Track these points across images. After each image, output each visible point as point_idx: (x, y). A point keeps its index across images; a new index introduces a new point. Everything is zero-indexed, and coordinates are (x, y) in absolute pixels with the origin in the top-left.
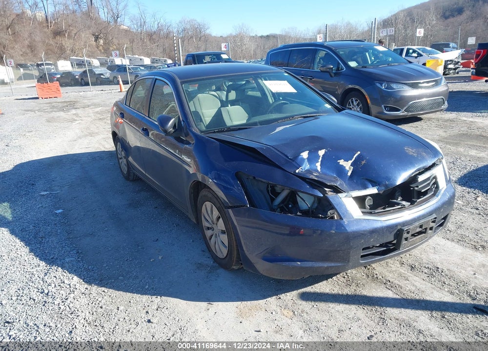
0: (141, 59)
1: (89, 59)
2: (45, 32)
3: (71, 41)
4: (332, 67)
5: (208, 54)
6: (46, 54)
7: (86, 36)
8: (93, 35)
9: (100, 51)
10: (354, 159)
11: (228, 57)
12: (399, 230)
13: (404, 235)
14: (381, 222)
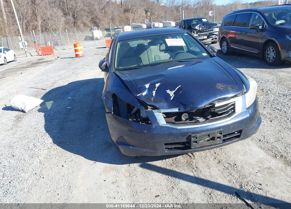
0: (170, 23)
1: (141, 24)
2: (120, 10)
3: (133, 15)
4: (259, 25)
5: (195, 19)
6: (120, 22)
7: (141, 11)
8: (145, 10)
10: (176, 90)
11: (207, 21)
12: (190, 136)
13: (193, 139)
14: (177, 129)
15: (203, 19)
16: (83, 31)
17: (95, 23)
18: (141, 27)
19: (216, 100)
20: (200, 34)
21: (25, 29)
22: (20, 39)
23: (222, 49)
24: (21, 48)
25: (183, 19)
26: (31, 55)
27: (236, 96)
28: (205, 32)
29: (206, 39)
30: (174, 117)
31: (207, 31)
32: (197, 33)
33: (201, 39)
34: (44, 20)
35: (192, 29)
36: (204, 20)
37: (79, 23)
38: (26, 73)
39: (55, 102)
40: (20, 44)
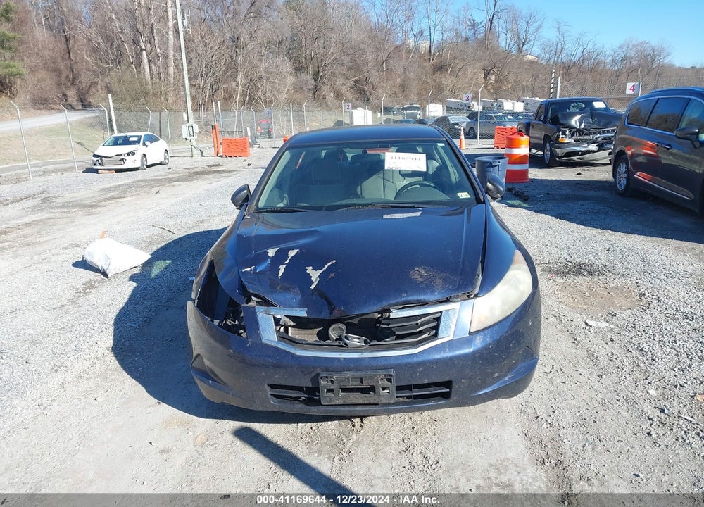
1: (470, 102)
2: (424, 67)
3: (453, 78)
5: (577, 101)
6: (420, 94)
7: (474, 72)
8: (484, 70)
9: (489, 91)
10: (325, 268)
11: (604, 106)
12: (318, 374)
13: (323, 383)
14: (293, 356)
15: (594, 103)
16: (331, 110)
17: (361, 93)
18: (469, 107)
19: (397, 302)
20: (579, 138)
21: (209, 97)
22: (186, 119)
23: (615, 180)
24: (184, 137)
25: (558, 97)
26: (202, 152)
27: (448, 301)
28: (595, 133)
29: (593, 152)
30: (318, 330)
31: (599, 133)
32: (572, 135)
33: (581, 151)
34: (251, 81)
35: (560, 124)
36: (598, 105)
37: (326, 89)
38: (166, 191)
39: (175, 261)
40: (184, 129)
